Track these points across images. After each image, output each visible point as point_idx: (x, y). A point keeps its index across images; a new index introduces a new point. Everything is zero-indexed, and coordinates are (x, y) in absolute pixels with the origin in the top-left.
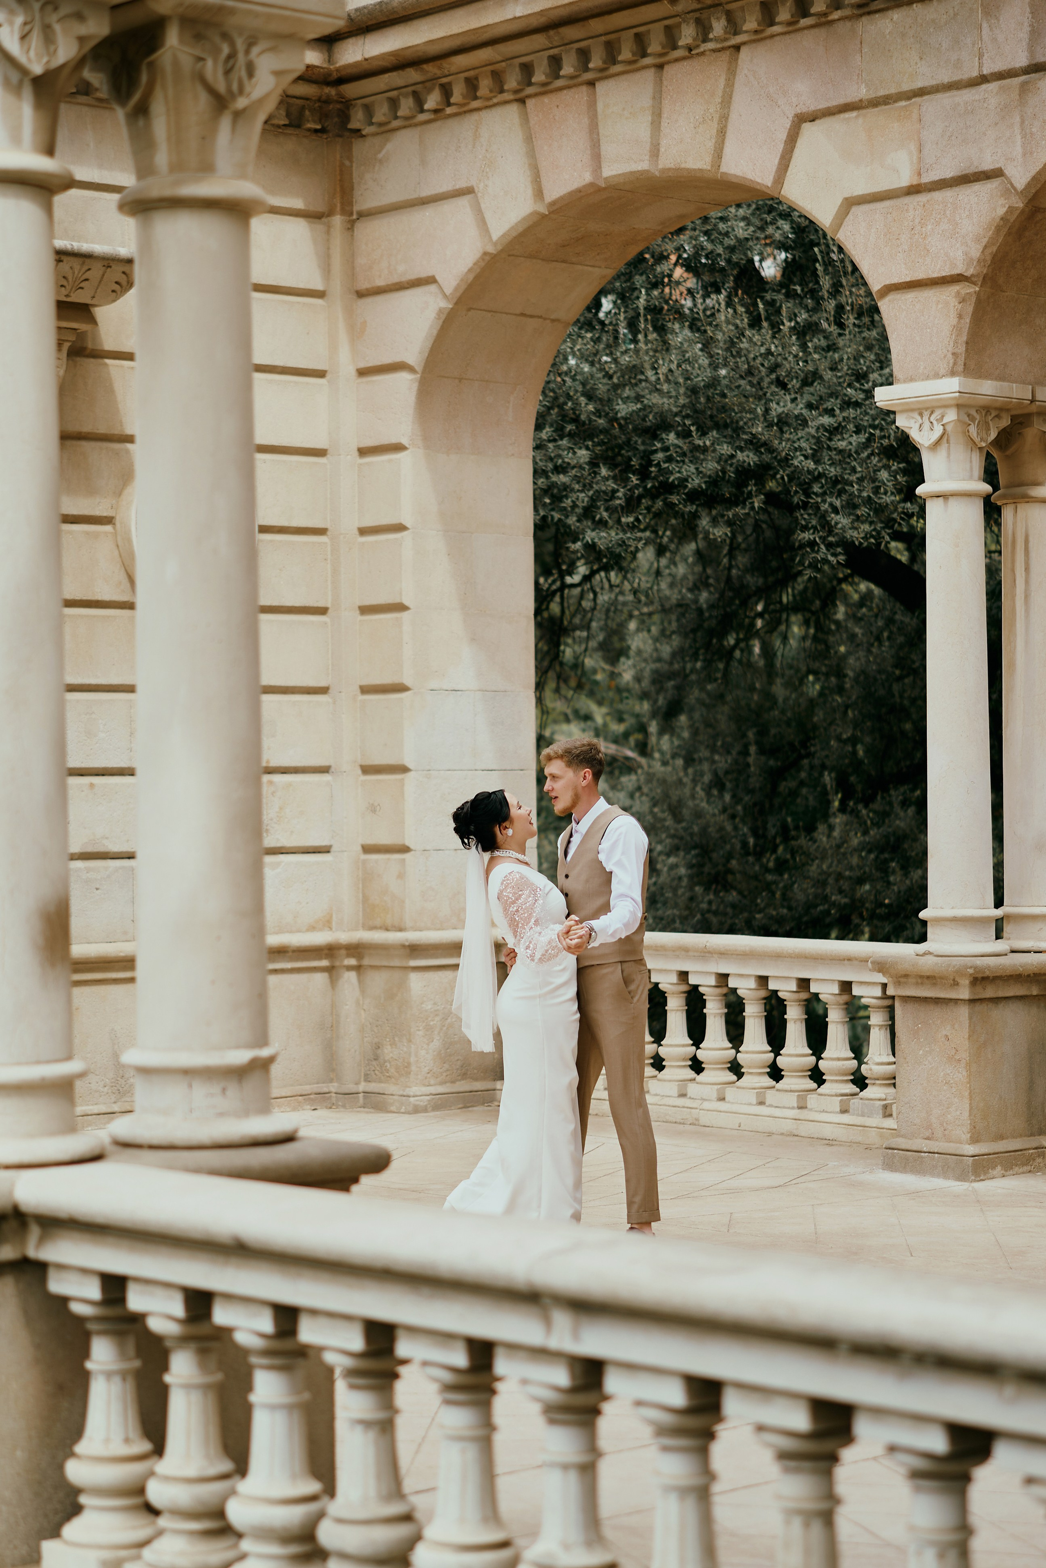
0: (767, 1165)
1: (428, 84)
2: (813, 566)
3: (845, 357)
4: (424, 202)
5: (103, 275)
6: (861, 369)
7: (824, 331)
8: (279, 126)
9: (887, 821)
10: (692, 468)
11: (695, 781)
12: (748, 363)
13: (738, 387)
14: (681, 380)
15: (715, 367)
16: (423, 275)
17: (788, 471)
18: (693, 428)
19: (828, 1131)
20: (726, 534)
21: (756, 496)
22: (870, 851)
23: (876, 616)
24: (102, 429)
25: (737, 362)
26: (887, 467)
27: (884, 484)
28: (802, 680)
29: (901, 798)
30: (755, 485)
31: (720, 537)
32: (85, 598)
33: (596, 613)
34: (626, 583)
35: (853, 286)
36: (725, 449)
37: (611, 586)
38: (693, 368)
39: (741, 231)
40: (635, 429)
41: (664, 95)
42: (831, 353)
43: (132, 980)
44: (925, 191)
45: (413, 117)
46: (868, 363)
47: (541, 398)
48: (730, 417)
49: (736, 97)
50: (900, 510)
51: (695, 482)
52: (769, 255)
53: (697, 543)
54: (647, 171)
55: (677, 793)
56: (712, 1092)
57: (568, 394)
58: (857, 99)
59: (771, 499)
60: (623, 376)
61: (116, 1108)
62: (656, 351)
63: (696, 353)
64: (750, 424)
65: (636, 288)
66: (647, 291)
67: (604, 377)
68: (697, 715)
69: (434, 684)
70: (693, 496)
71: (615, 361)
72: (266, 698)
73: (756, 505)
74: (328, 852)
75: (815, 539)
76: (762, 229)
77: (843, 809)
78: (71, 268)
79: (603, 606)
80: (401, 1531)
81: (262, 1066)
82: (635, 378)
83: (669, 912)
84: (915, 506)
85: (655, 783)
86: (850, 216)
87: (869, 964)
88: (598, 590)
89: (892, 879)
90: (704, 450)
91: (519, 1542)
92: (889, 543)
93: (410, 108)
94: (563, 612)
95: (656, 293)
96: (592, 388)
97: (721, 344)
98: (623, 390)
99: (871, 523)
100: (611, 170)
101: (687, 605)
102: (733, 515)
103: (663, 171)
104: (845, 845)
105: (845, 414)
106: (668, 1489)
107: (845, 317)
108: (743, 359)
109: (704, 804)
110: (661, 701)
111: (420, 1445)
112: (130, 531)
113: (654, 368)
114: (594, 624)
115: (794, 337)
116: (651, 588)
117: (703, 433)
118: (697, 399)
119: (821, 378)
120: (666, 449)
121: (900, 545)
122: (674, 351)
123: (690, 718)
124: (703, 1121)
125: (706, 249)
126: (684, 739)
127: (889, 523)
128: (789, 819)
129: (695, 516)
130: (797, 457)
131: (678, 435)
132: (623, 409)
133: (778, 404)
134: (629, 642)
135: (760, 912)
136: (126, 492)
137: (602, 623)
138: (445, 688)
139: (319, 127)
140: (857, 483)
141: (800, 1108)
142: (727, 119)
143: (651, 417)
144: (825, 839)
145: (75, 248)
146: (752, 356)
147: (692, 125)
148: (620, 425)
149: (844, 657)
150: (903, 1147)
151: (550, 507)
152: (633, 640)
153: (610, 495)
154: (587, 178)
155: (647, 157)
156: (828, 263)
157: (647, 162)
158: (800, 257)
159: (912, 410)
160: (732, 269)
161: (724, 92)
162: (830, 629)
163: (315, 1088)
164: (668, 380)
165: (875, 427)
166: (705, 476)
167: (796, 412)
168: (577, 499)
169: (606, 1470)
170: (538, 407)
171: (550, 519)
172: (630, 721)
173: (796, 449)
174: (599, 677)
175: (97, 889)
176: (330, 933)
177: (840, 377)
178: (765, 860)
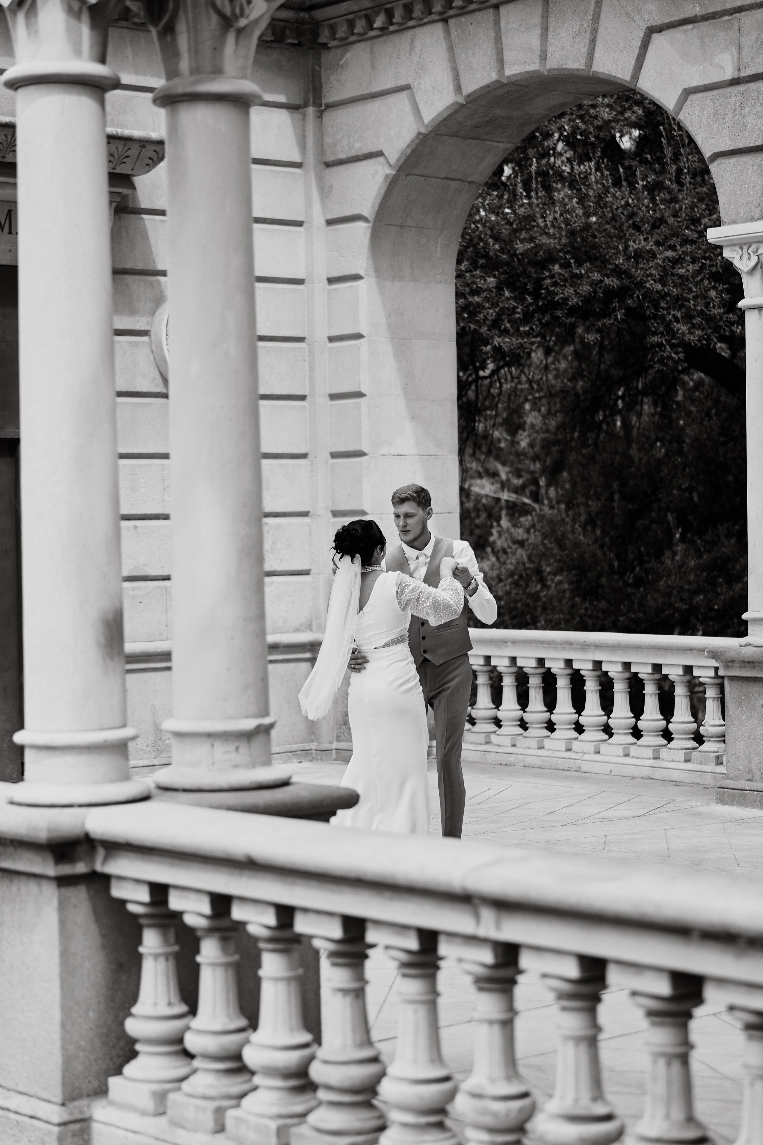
0: (631, 801)
1: (376, 9)
2: (661, 361)
3: (684, 207)
4: (374, 96)
5: (140, 153)
6: (696, 215)
7: (667, 188)
8: (267, 42)
9: (715, 548)
10: (572, 291)
11: (574, 521)
12: (612, 212)
13: (605, 230)
14: (563, 226)
15: (587, 215)
16: (374, 150)
17: (643, 291)
18: (572, 261)
19: (676, 776)
20: (597, 339)
21: (619, 310)
22: (703, 571)
23: (706, 398)
24: (140, 266)
25: (604, 212)
26: (715, 288)
27: (713, 300)
28: (652, 445)
29: (725, 531)
30: (618, 302)
31: (592, 341)
32: (129, 390)
33: (502, 397)
34: (523, 376)
35: (689, 154)
36: (596, 276)
37: (512, 378)
38: (572, 216)
39: (606, 115)
40: (530, 262)
41: (550, 15)
42: (673, 204)
43: (169, 669)
44: (743, 82)
45: (365, 33)
46: (700, 211)
47: (460, 240)
48: (599, 252)
49: (603, 15)
50: (725, 319)
51: (574, 301)
52: (627, 133)
53: (574, 345)
54: (538, 71)
55: (562, 529)
56: (591, 747)
57: (480, 237)
58: (693, 15)
59: (630, 312)
60: (520, 223)
61: (156, 762)
62: (544, 204)
63: (574, 206)
64: (614, 257)
65: (530, 158)
66: (537, 161)
67: (506, 224)
68: (575, 472)
69: (384, 451)
70: (573, 311)
71: (514, 212)
72: (265, 462)
73: (619, 317)
74: (308, 574)
75: (662, 341)
76: (622, 113)
77: (682, 539)
78: (116, 148)
79: (506, 392)
80: (371, 1069)
81: (266, 730)
82: (529, 225)
83: (557, 616)
84: (735, 317)
85: (545, 522)
86: (688, 102)
87: (706, 653)
88: (503, 381)
89: (719, 590)
90: (580, 276)
91: (458, 1077)
92: (716, 343)
93: (363, 27)
94: (477, 397)
95: (544, 162)
96: (497, 232)
97: (592, 199)
98: (521, 234)
99: (703, 329)
100: (511, 71)
101: (568, 391)
102: (602, 325)
103: (550, 70)
104: (685, 566)
105: (683, 249)
106: (567, 1038)
107: (683, 177)
108: (609, 209)
109: (581, 537)
110: (548, 461)
111: (382, 1006)
112: (161, 340)
113: (543, 217)
114: (500, 406)
115: (646, 193)
116: (541, 379)
117: (579, 264)
118: (575, 239)
119: (666, 222)
120: (552, 276)
121: (723, 345)
122: (558, 204)
123: (570, 474)
124: (584, 768)
125: (581, 128)
126: (566, 489)
127: (717, 329)
128: (642, 549)
129: (574, 326)
130: (649, 281)
131: (561, 266)
132: (520, 247)
133: (634, 242)
134: (526, 419)
135: (623, 615)
136: (158, 313)
137: (506, 404)
138: (393, 453)
139: (296, 42)
140: (693, 300)
141: (655, 758)
142: (596, 31)
143: (541, 253)
144: (669, 562)
145: (119, 133)
146: (615, 207)
147: (571, 37)
148: (518, 259)
149: (683, 429)
150: (731, 787)
151: (467, 320)
152: (528, 417)
153: (511, 310)
154: (494, 76)
155: (538, 61)
156: (670, 138)
157: (538, 65)
158: (650, 133)
159: (735, 245)
160: (600, 143)
161: (594, 11)
162: (673, 408)
163: (301, 746)
164: (553, 226)
165: (706, 258)
166: (581, 296)
167: (648, 248)
168: (488, 314)
169: (520, 1024)
170: (459, 247)
171: (467, 329)
172: (526, 476)
173: (648, 276)
174: (503, 445)
175: (140, 603)
176: (311, 633)
177: (680, 222)
178: (626, 578)
